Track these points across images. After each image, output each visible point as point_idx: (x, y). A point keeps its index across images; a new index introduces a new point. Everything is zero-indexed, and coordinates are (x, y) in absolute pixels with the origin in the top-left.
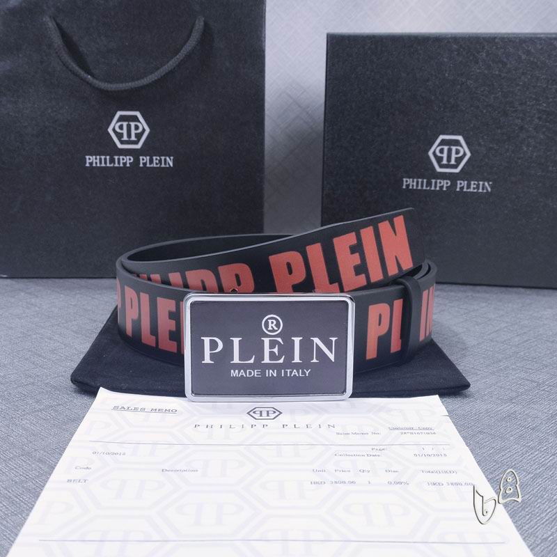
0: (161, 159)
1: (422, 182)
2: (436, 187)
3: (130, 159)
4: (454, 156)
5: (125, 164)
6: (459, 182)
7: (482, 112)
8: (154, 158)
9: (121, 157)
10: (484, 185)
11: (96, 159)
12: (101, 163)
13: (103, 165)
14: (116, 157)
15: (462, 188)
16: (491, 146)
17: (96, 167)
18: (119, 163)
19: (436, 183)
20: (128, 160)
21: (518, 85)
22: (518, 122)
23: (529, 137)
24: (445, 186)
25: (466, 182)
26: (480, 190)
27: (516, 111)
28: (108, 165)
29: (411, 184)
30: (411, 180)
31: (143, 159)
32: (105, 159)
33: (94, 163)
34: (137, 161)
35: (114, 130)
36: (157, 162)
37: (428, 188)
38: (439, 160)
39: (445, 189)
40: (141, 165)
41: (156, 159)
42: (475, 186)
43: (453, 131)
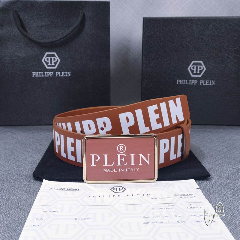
1: (185, 81)
2: (191, 83)
4: (199, 70)
5: (49, 75)
6: (201, 81)
7: (211, 51)
8: (62, 72)
9: (48, 72)
10: (212, 82)
11: (37, 73)
12: (39, 75)
13: (40, 76)
14: (46, 73)
15: (202, 84)
16: (215, 65)
17: (37, 77)
18: (47, 75)
19: (191, 81)
20: (51, 74)
21: (226, 39)
22: (227, 55)
23: (231, 61)
24: (195, 83)
25: (204, 81)
26: (210, 84)
27: (225, 50)
28: (42, 76)
29: (180, 82)
30: (180, 80)
31: (57, 73)
32: (41, 73)
33: (36, 75)
34: (55, 74)
35: (44, 61)
36: (64, 74)
37: (188, 84)
38: (192, 71)
39: (195, 84)
40: (57, 76)
41: (63, 73)
42: (208, 83)
43: (198, 59)
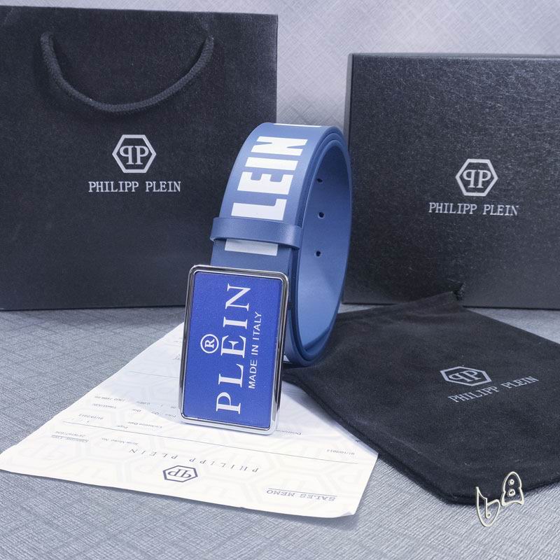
0: (168, 184)
1: (449, 206)
2: (462, 211)
3: (135, 184)
4: (481, 180)
5: (130, 189)
6: (485, 206)
7: (510, 136)
8: (161, 183)
9: (126, 183)
10: (511, 208)
11: (100, 184)
12: (104, 188)
13: (107, 191)
14: (121, 183)
15: (488, 212)
16: (519, 169)
17: (100, 193)
18: (124, 188)
19: (462, 207)
21: (547, 109)
22: (547, 146)
24: (472, 210)
25: (493, 206)
26: (507, 214)
27: (544, 134)
28: (112, 191)
29: (438, 208)
30: (438, 204)
31: (149, 184)
32: (109, 185)
33: (98, 189)
34: (143, 186)
35: (118, 154)
36: (164, 186)
37: (455, 212)
38: (466, 184)
39: (471, 213)
40: (147, 191)
41: (163, 184)
42: (501, 210)
43: (481, 155)
